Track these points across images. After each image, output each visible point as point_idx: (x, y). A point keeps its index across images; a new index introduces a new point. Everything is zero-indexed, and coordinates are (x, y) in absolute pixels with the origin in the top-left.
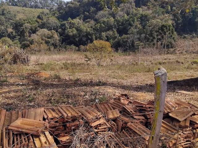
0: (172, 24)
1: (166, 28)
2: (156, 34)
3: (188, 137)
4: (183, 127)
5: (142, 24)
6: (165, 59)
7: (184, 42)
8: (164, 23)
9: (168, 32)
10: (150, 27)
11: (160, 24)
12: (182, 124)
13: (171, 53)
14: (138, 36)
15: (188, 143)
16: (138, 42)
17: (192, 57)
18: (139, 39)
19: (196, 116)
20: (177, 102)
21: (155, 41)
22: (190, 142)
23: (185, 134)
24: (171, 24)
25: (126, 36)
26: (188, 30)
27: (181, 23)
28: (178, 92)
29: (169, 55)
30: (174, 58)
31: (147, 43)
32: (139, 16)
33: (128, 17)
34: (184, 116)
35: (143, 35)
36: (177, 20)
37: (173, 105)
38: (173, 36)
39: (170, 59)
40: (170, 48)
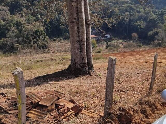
0: (44, 30)
1: (39, 33)
2: (31, 37)
3: (55, 117)
4: (50, 110)
5: (19, 29)
6: (42, 58)
7: (54, 44)
8: (37, 29)
9: (41, 36)
10: (26, 32)
11: (34, 29)
12: (49, 108)
13: (47, 53)
14: (17, 39)
15: (56, 121)
16: (17, 45)
17: (62, 54)
18: (18, 42)
19: (60, 99)
20: (46, 92)
21: (32, 43)
22: (57, 121)
23: (53, 115)
24: (42, 29)
25: (5, 39)
26: (56, 34)
27: (50, 29)
28: (50, 83)
29: (44, 54)
30: (49, 56)
31: (26, 45)
32: (15, 22)
33: (4, 23)
34: (51, 102)
35: (21, 39)
36: (47, 27)
37: (43, 95)
38: (46, 39)
39: (46, 58)
40: (45, 49)
